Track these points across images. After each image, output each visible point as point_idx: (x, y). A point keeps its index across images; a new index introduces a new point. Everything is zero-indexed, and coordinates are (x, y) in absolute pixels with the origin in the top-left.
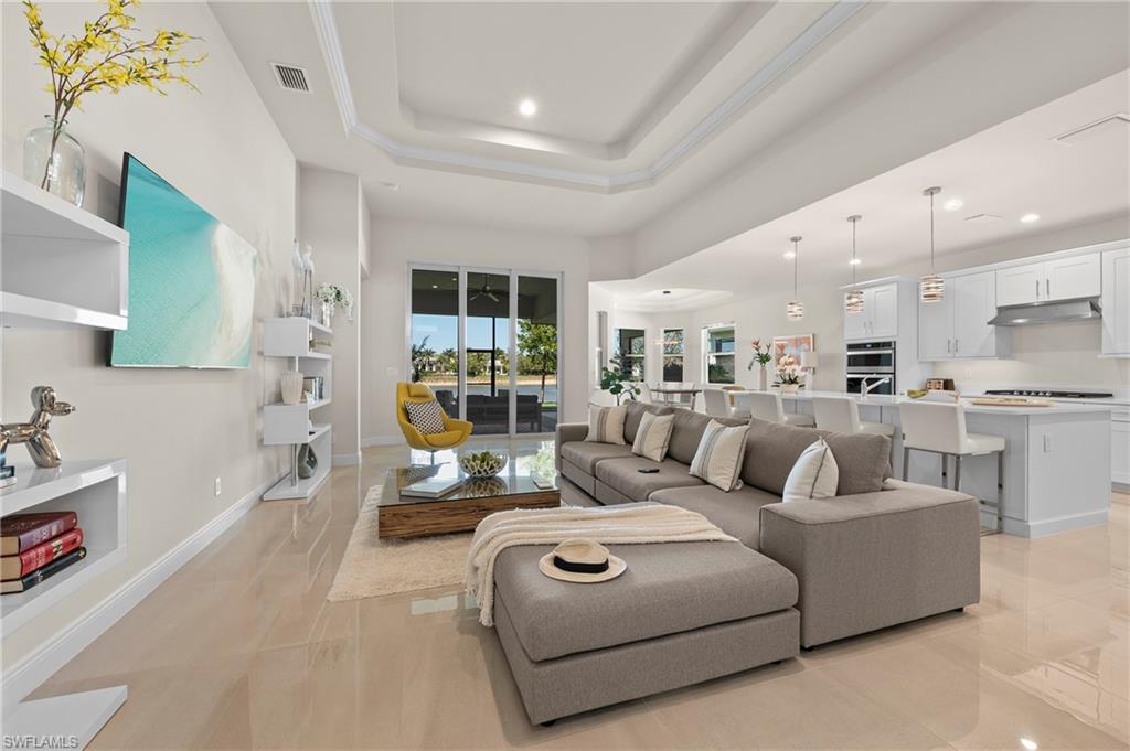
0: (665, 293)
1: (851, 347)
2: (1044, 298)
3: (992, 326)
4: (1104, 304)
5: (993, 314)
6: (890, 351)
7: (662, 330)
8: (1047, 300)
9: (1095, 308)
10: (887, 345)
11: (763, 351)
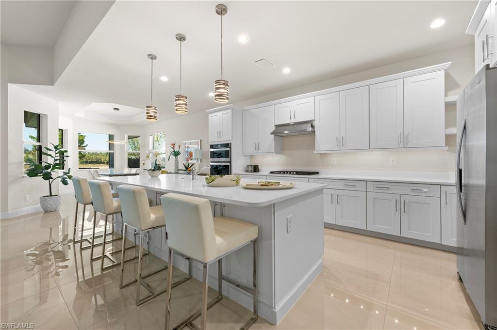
0: (118, 109)
1: (212, 147)
2: (293, 121)
3: (273, 136)
4: (316, 124)
5: (273, 129)
6: (228, 149)
7: (126, 136)
8: (294, 122)
9: (313, 126)
10: (227, 145)
11: (177, 149)
